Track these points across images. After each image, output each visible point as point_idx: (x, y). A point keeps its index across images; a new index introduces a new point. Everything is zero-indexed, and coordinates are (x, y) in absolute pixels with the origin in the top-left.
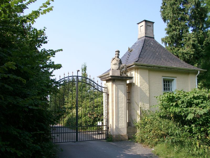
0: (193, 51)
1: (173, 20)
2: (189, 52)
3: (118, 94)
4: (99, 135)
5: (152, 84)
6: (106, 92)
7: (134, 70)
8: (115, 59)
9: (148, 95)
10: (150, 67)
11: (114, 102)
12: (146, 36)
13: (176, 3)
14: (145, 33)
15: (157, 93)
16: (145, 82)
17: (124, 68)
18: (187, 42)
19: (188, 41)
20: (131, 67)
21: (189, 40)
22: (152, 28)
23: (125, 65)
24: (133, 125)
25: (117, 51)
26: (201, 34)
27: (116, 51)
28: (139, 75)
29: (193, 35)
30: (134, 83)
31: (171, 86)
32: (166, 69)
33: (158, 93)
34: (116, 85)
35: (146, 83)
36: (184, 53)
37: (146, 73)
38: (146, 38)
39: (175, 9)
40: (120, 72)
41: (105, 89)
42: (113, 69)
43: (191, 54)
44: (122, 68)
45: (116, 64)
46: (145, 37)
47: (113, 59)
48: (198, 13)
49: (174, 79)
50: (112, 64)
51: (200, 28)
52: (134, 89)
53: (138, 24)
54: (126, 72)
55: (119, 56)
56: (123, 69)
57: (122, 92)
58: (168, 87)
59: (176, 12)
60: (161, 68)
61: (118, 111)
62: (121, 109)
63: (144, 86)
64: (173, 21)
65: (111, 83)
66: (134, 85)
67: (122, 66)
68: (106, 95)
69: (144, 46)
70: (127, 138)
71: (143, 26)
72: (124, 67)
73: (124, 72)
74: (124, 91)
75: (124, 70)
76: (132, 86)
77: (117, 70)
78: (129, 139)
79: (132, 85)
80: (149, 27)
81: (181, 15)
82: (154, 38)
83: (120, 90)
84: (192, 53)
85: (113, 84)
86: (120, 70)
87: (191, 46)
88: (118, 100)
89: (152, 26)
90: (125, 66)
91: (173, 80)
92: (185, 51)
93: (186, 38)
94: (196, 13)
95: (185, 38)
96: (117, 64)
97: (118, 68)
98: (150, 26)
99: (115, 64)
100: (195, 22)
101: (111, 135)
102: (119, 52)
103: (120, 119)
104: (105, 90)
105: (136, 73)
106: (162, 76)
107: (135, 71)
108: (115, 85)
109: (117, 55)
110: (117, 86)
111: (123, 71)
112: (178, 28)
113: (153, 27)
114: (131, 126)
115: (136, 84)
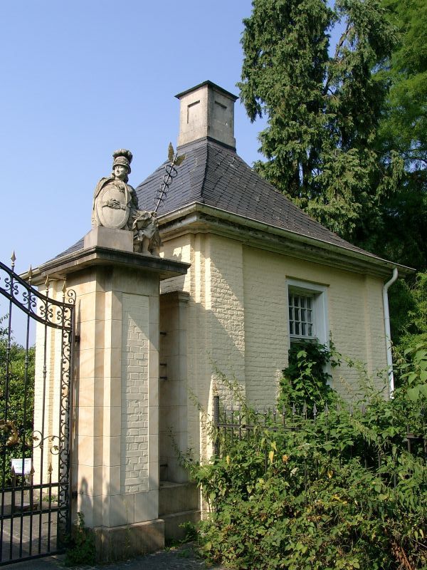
0: (354, 210)
1: (290, 105)
2: (343, 212)
3: (124, 334)
4: (17, 521)
5: (252, 302)
6: (66, 325)
7: (188, 239)
8: (115, 182)
9: (241, 346)
10: (251, 233)
11: (102, 372)
12: (209, 139)
13: (301, 52)
14: (209, 128)
15: (270, 341)
16: (230, 292)
17: (151, 227)
18: (335, 178)
19: (337, 176)
20: (179, 225)
21: (341, 174)
22: (230, 116)
23: (152, 214)
24: (181, 476)
25: (121, 154)
26: (372, 160)
27: (117, 152)
28: (208, 261)
29: (353, 159)
30: (187, 294)
31: (309, 315)
32: (303, 248)
33: (276, 342)
34: (118, 295)
35: (234, 297)
36: (325, 213)
37: (235, 254)
38: (210, 143)
39: (298, 71)
40: (135, 239)
41: (63, 311)
42: (102, 225)
43: (350, 219)
44: (140, 225)
45: (118, 203)
46: (206, 142)
47: (106, 184)
48: (365, 94)
49: (321, 293)
50: (102, 202)
51: (369, 141)
52: (185, 320)
53: (180, 96)
54: (156, 243)
55: (129, 175)
56: (144, 228)
57: (141, 327)
58: (300, 321)
59: (299, 81)
60: (289, 244)
61: (124, 415)
62: (134, 404)
63: (226, 307)
64: (289, 110)
65: (94, 283)
66: (186, 302)
67: (144, 216)
68: (66, 340)
69: (212, 167)
70: (160, 540)
71: (198, 102)
72: (149, 219)
73: (147, 244)
74: (148, 325)
75: (148, 233)
76: (181, 304)
77: (118, 231)
78: (169, 543)
79: (178, 301)
80: (219, 110)
81: (315, 92)
82: (234, 150)
83: (134, 319)
84: (353, 215)
85: (104, 288)
86: (134, 230)
87: (348, 194)
88: (124, 363)
89: (228, 109)
90: (154, 219)
91: (316, 295)
92: (329, 208)
93: (331, 168)
94: (360, 94)
95: (328, 165)
96: (122, 205)
97: (123, 221)
98: (224, 107)
99: (113, 205)
100: (356, 122)
101: (87, 531)
102: (128, 157)
103: (131, 450)
104: (64, 318)
105: (198, 254)
106: (287, 277)
107: (193, 246)
108: (114, 292)
109: (121, 169)
110: (120, 299)
111: (145, 237)
112: (306, 132)
113: (232, 111)
114: (173, 481)
115: (197, 299)
